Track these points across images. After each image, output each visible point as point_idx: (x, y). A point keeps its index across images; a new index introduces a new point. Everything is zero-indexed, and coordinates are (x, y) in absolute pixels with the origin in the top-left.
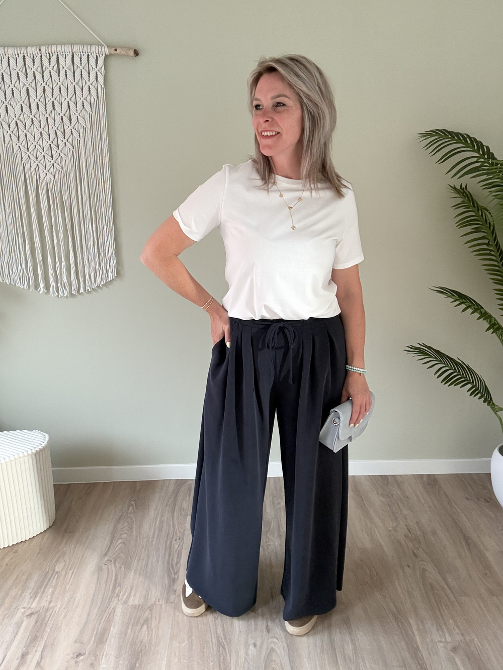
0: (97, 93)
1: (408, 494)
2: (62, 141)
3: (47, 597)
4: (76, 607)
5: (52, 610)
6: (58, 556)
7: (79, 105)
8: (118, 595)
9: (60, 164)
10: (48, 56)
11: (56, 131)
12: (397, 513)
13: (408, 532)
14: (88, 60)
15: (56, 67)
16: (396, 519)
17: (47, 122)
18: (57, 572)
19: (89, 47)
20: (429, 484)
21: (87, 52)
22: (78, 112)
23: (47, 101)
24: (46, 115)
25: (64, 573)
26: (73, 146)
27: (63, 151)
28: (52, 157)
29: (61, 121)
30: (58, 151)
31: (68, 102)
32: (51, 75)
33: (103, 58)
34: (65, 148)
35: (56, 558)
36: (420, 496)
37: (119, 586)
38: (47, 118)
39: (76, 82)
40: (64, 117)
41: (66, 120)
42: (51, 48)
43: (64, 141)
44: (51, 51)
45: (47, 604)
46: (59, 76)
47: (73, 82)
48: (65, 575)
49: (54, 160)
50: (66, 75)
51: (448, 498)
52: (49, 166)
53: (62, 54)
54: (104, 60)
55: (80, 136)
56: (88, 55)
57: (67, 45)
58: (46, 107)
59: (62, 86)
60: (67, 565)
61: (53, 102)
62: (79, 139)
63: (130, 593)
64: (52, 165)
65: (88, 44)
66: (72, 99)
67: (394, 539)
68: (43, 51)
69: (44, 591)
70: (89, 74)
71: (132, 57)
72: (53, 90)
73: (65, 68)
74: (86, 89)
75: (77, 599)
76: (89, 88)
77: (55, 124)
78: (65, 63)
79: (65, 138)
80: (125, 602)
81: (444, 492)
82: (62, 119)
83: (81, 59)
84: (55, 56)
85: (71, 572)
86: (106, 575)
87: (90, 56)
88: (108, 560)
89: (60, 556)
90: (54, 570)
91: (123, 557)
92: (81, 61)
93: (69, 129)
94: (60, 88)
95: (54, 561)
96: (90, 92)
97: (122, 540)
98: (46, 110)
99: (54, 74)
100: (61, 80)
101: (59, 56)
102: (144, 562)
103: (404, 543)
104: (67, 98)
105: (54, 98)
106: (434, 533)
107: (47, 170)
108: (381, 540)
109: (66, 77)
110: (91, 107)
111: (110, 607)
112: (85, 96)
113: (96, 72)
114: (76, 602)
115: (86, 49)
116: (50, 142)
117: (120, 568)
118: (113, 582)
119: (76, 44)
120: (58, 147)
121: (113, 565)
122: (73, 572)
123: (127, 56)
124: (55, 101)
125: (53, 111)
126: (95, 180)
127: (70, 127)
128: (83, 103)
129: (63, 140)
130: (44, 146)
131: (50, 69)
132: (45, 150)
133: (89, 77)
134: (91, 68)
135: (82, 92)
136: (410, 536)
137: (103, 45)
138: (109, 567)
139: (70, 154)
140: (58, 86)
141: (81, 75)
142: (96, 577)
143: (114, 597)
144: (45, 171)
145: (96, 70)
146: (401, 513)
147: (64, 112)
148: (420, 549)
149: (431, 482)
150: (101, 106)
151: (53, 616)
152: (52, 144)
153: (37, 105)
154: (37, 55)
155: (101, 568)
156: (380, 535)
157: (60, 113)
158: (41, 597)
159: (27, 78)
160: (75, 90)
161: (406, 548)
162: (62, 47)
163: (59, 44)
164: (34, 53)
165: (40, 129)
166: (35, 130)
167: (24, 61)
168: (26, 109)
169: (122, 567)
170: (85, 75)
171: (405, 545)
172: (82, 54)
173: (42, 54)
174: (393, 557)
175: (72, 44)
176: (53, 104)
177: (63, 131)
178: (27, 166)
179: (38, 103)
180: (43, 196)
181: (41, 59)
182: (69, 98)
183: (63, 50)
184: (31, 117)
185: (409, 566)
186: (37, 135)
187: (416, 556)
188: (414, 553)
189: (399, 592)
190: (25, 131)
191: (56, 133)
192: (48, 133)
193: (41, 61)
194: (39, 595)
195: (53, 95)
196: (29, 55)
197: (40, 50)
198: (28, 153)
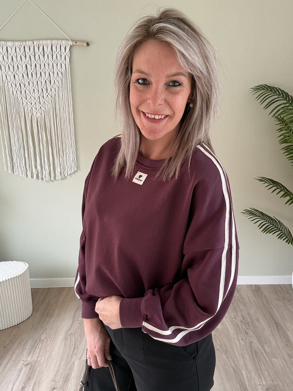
0: (66, 67)
1: (243, 296)
2: (46, 94)
3: (36, 355)
4: (52, 361)
5: (39, 362)
6: (42, 330)
7: (55, 74)
8: (76, 354)
9: (44, 107)
10: (38, 46)
11: (42, 89)
12: (237, 308)
13: (243, 319)
14: (61, 49)
15: (42, 53)
16: (236, 311)
17: (37, 83)
18: (42, 340)
19: (61, 41)
20: (256, 290)
21: (60, 44)
22: (55, 78)
23: (37, 72)
24: (37, 80)
26: (52, 97)
27: (46, 100)
28: (40, 103)
29: (45, 83)
30: (44, 100)
31: (49, 72)
32: (39, 57)
33: (69, 47)
34: (47, 98)
35: (41, 332)
36: (251, 297)
37: (76, 349)
38: (37, 81)
39: (54, 61)
40: (47, 81)
41: (48, 82)
42: (40, 42)
43: (47, 94)
45: (37, 357)
46: (44, 58)
47: (52, 61)
48: (47, 341)
49: (41, 105)
50: (48, 57)
51: (266, 299)
52: (38, 108)
53: (46, 45)
54: (69, 50)
55: (55, 91)
56: (61, 46)
57: (49, 40)
58: (37, 75)
59: (45, 63)
60: (48, 335)
61: (41, 72)
62: (55, 93)
63: (83, 353)
64: (40, 107)
65: (60, 39)
66: (51, 71)
67: (234, 323)
68: (35, 43)
69: (34, 351)
70: (61, 56)
71: (86, 46)
72: (41, 65)
73: (48, 53)
74: (59, 65)
75: (53, 356)
76: (61, 64)
77: (42, 85)
78: (48, 51)
79: (47, 93)
80: (80, 359)
81: (265, 295)
82: (46, 82)
84: (42, 46)
85: (50, 340)
86: (69, 342)
88: (71, 333)
89: (44, 331)
90: (40, 338)
91: (79, 331)
92: (56, 49)
93: (50, 87)
94: (45, 64)
95: (40, 333)
97: (79, 321)
98: (37, 77)
99: (42, 57)
100: (45, 60)
101: (44, 46)
103: (240, 326)
104: (48, 70)
105: (41, 70)
106: (258, 320)
107: (37, 110)
108: (227, 324)
109: (48, 58)
110: (62, 75)
111: (71, 361)
112: (58, 69)
113: (65, 55)
114: (52, 358)
116: (38, 95)
117: (78, 338)
118: (73, 346)
119: (55, 39)
120: (43, 97)
121: (73, 337)
123: (82, 46)
124: (42, 72)
125: (40, 77)
128: (58, 73)
130: (36, 97)
131: (39, 53)
132: (36, 100)
133: (61, 58)
134: (62, 53)
135: (57, 67)
136: (244, 321)
137: (69, 40)
138: (71, 337)
139: (50, 101)
140: (43, 63)
141: (57, 57)
142: (64, 343)
143: (74, 356)
144: (36, 111)
145: (65, 54)
146: (239, 308)
147: (46, 78)
148: (250, 329)
149: (257, 289)
150: (68, 75)
151: (40, 365)
152: (40, 97)
153: (32, 74)
154: (32, 46)
155: (66, 338)
156: (227, 321)
157: (45, 79)
158: (33, 354)
159: (26, 58)
160: (53, 66)
161: (241, 329)
162: (46, 41)
163: (44, 40)
164: (30, 45)
165: (33, 88)
166: (31, 88)
167: (25, 49)
168: (25, 76)
169: (79, 338)
170: (59, 57)
171: (241, 327)
172: (57, 45)
173: (35, 45)
174: (233, 334)
175: (51, 39)
176: (41, 73)
177: (46, 89)
178: (26, 108)
179: (32, 73)
180: (35, 125)
181: (34, 48)
182: (50, 69)
183: (46, 43)
184: (28, 80)
185: (243, 340)
186: (32, 91)
187: (247, 334)
188: (246, 332)
189: (237, 355)
190: (25, 89)
191: (42, 90)
192: (38, 89)
193: (34, 49)
194: (32, 354)
195: (40, 68)
196: (27, 46)
197: (33, 43)
198: (26, 101)
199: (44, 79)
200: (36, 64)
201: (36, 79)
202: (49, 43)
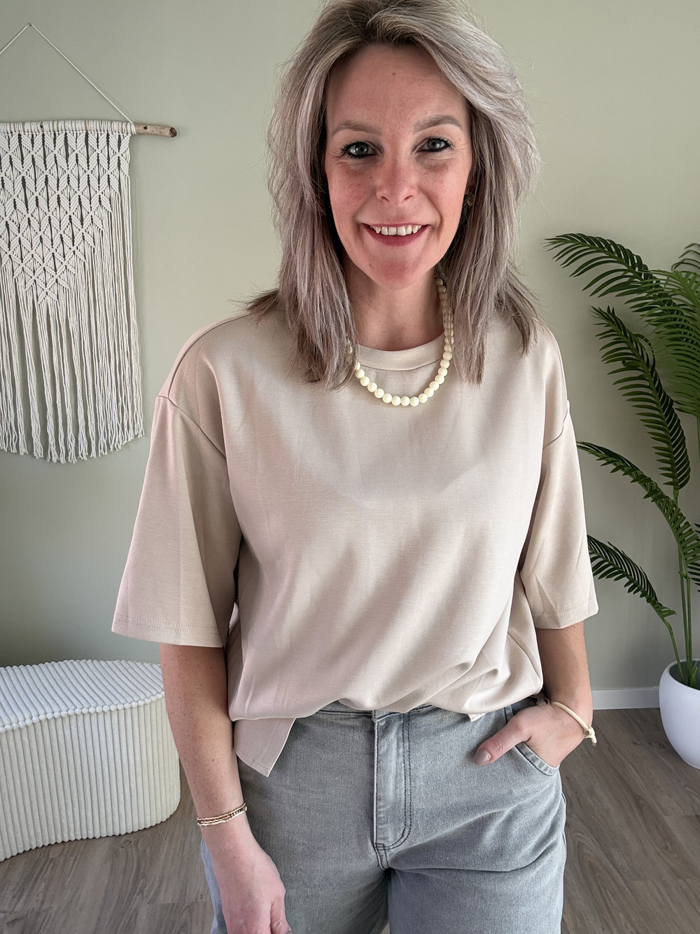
0: (120, 185)
2: (70, 249)
4: (81, 909)
7: (95, 200)
8: (141, 891)
9: (66, 280)
10: (53, 135)
11: (61, 235)
14: (108, 142)
15: (63, 150)
17: (50, 222)
18: (52, 859)
19: (109, 124)
21: (106, 130)
22: (93, 210)
23: (50, 196)
24: (49, 214)
25: (62, 860)
26: (85, 256)
27: (70, 262)
28: (56, 271)
29: (69, 221)
31: (79, 196)
32: (56, 161)
33: (127, 138)
34: (74, 258)
37: (142, 878)
38: (50, 217)
39: (91, 169)
40: (72, 215)
41: (76, 221)
43: (74, 248)
44: (58, 127)
45: (39, 903)
46: (67, 162)
47: (87, 170)
48: (66, 863)
49: (58, 275)
50: (77, 160)
52: (50, 282)
53: (72, 132)
54: (129, 144)
55: (94, 242)
56: (108, 135)
57: (79, 122)
58: (48, 203)
59: (70, 175)
60: (66, 850)
61: (58, 195)
63: (159, 886)
65: (108, 120)
66: (85, 193)
68: (46, 128)
69: (33, 887)
70: (109, 159)
71: (167, 137)
72: (58, 180)
73: (76, 151)
74: (104, 180)
75: (82, 897)
76: (109, 179)
77: (60, 226)
78: (78, 145)
79: (73, 245)
80: (153, 901)
82: (70, 219)
83: (98, 139)
84: (62, 136)
85: (73, 858)
86: (124, 863)
87: (111, 135)
88: (127, 841)
91: (149, 835)
92: (98, 142)
93: (80, 233)
94: (68, 178)
96: (109, 184)
98: (48, 207)
99: (61, 160)
100: (70, 170)
101: (68, 135)
102: (179, 844)
104: (77, 191)
105: (60, 190)
107: (48, 288)
109: (77, 162)
110: (111, 204)
111: (130, 907)
112: (102, 189)
113: (119, 157)
115: (106, 126)
116: (54, 251)
117: (145, 851)
118: (134, 871)
119: (93, 120)
121: (134, 849)
122: (76, 857)
124: (61, 196)
125: (58, 209)
126: (113, 302)
127: (83, 231)
128: (100, 198)
129: (72, 247)
130: (45, 255)
131: (55, 152)
132: (46, 263)
133: (109, 163)
134: (111, 151)
135: (99, 183)
137: (127, 122)
138: (128, 849)
139: (81, 266)
140: (66, 175)
141: (98, 160)
142: (109, 865)
143: (135, 895)
144: (45, 290)
145: (119, 155)
147: (72, 210)
150: (124, 203)
151: (48, 921)
152: (56, 253)
153: (37, 200)
154: (37, 133)
155: (116, 852)
157: (68, 211)
158: (29, 895)
159: (23, 163)
160: (89, 181)
162: (73, 124)
163: (69, 120)
164: (33, 131)
165: (40, 233)
166: (33, 233)
167: (20, 142)
168: (20, 205)
169: (148, 851)
170: (103, 161)
172: (99, 132)
173: (45, 133)
175: (86, 120)
176: (59, 198)
177: (71, 236)
178: (21, 283)
179: (37, 197)
181: (43, 138)
182: (81, 191)
183: (74, 127)
184: (28, 216)
186: (36, 241)
190: (20, 235)
191: (62, 238)
192: (50, 237)
193: (44, 141)
194: (26, 894)
195: (58, 186)
196: (26, 133)
197: (41, 126)
198: (23, 265)
199: (66, 212)
200: (47, 176)
201: (47, 212)
202: (81, 129)
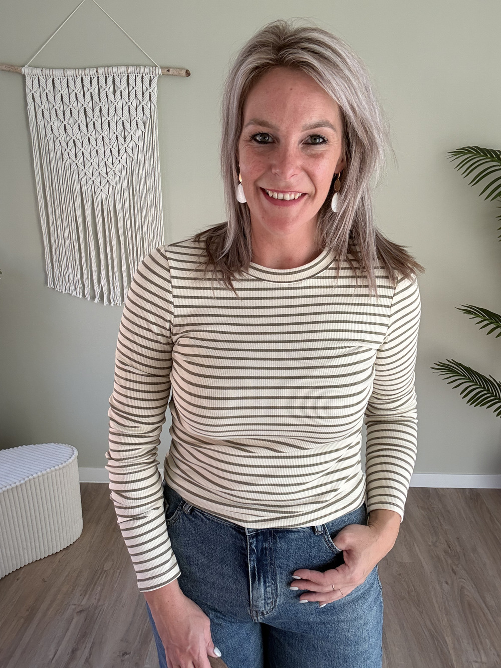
0: (151, 112)
1: (449, 509)
2: (117, 158)
3: (96, 595)
4: (123, 607)
5: (100, 607)
7: (134, 123)
9: (114, 180)
10: (105, 78)
11: (111, 149)
12: (438, 528)
13: (448, 547)
14: (142, 81)
15: (112, 88)
16: (436, 534)
17: (103, 140)
18: (105, 571)
19: (143, 68)
20: (471, 499)
21: (141, 73)
22: (132, 131)
23: (103, 121)
24: (103, 134)
25: (111, 571)
26: (127, 163)
27: (117, 168)
28: (107, 174)
29: (115, 139)
31: (123, 121)
32: (107, 96)
33: (157, 78)
34: (119, 165)
35: (104, 557)
36: (462, 511)
38: (103, 136)
40: (118, 134)
41: (121, 139)
42: (108, 70)
43: (119, 158)
44: (108, 71)
45: (97, 600)
46: (115, 97)
49: (109, 177)
50: (121, 95)
51: (491, 514)
53: (118, 75)
54: (157, 83)
55: (133, 154)
58: (102, 126)
59: (117, 106)
61: (109, 121)
62: (133, 157)
64: (106, 181)
65: (143, 66)
66: (126, 119)
67: (433, 555)
69: (93, 589)
70: (143, 94)
71: (184, 77)
72: (109, 109)
74: (139, 109)
75: (124, 599)
76: (143, 108)
77: (110, 142)
78: (122, 84)
79: (119, 156)
81: (487, 508)
82: (117, 137)
83: (135, 79)
84: (111, 78)
85: (119, 571)
87: (144, 77)
89: (108, 555)
90: (103, 568)
92: (135, 82)
94: (115, 108)
95: (102, 561)
96: (143, 112)
98: (102, 129)
100: (116, 103)
101: (115, 77)
103: (443, 559)
104: (121, 117)
105: (109, 117)
106: (475, 550)
108: (420, 555)
109: (121, 97)
110: (144, 126)
113: (150, 92)
115: (141, 70)
116: (106, 160)
119: (133, 65)
120: (113, 164)
122: (121, 571)
123: (179, 75)
125: (108, 130)
127: (125, 146)
128: (137, 122)
130: (99, 163)
131: (106, 90)
132: (100, 168)
133: (143, 97)
134: (144, 88)
135: (136, 112)
136: (450, 551)
137: (156, 66)
139: (124, 171)
140: (114, 106)
141: (136, 95)
145: (150, 90)
146: (442, 528)
147: (118, 131)
148: (460, 566)
149: (474, 497)
150: (153, 125)
151: (102, 613)
152: (107, 162)
153: (94, 124)
154: (94, 76)
156: (419, 549)
157: (115, 132)
158: (90, 595)
159: (84, 98)
160: (129, 110)
161: (445, 564)
162: (118, 69)
163: (115, 66)
164: (91, 75)
165: (97, 148)
166: (92, 148)
167: (82, 82)
168: (83, 128)
170: (140, 96)
171: (444, 561)
172: (137, 75)
173: (99, 76)
174: (431, 572)
175: (128, 66)
176: (109, 123)
177: (117, 149)
178: (84, 182)
179: (94, 122)
180: (98, 213)
181: (98, 80)
182: (124, 117)
183: (118, 71)
184: (89, 135)
185: (447, 583)
186: (94, 152)
187: (455, 573)
188: (453, 570)
189: (437, 610)
190: (83, 149)
191: (111, 151)
192: (103, 151)
193: (98, 82)
194: (88, 593)
195: (108, 114)
196: (87, 77)
197: (97, 71)
198: (85, 170)
200: (100, 107)
201: (101, 132)
202: (124, 72)
